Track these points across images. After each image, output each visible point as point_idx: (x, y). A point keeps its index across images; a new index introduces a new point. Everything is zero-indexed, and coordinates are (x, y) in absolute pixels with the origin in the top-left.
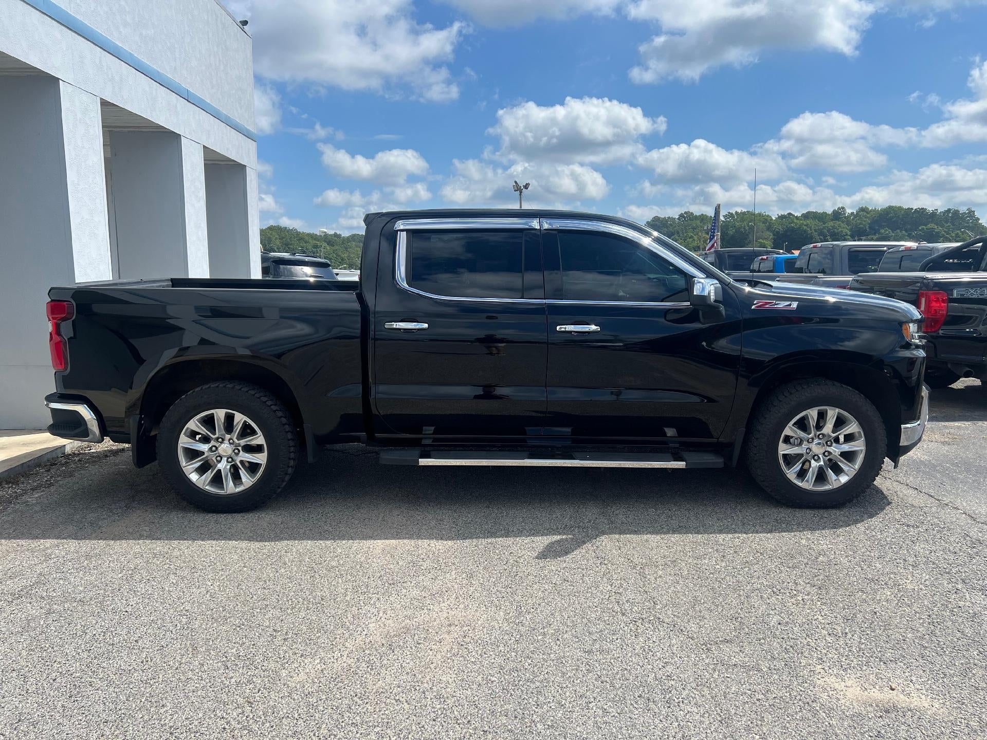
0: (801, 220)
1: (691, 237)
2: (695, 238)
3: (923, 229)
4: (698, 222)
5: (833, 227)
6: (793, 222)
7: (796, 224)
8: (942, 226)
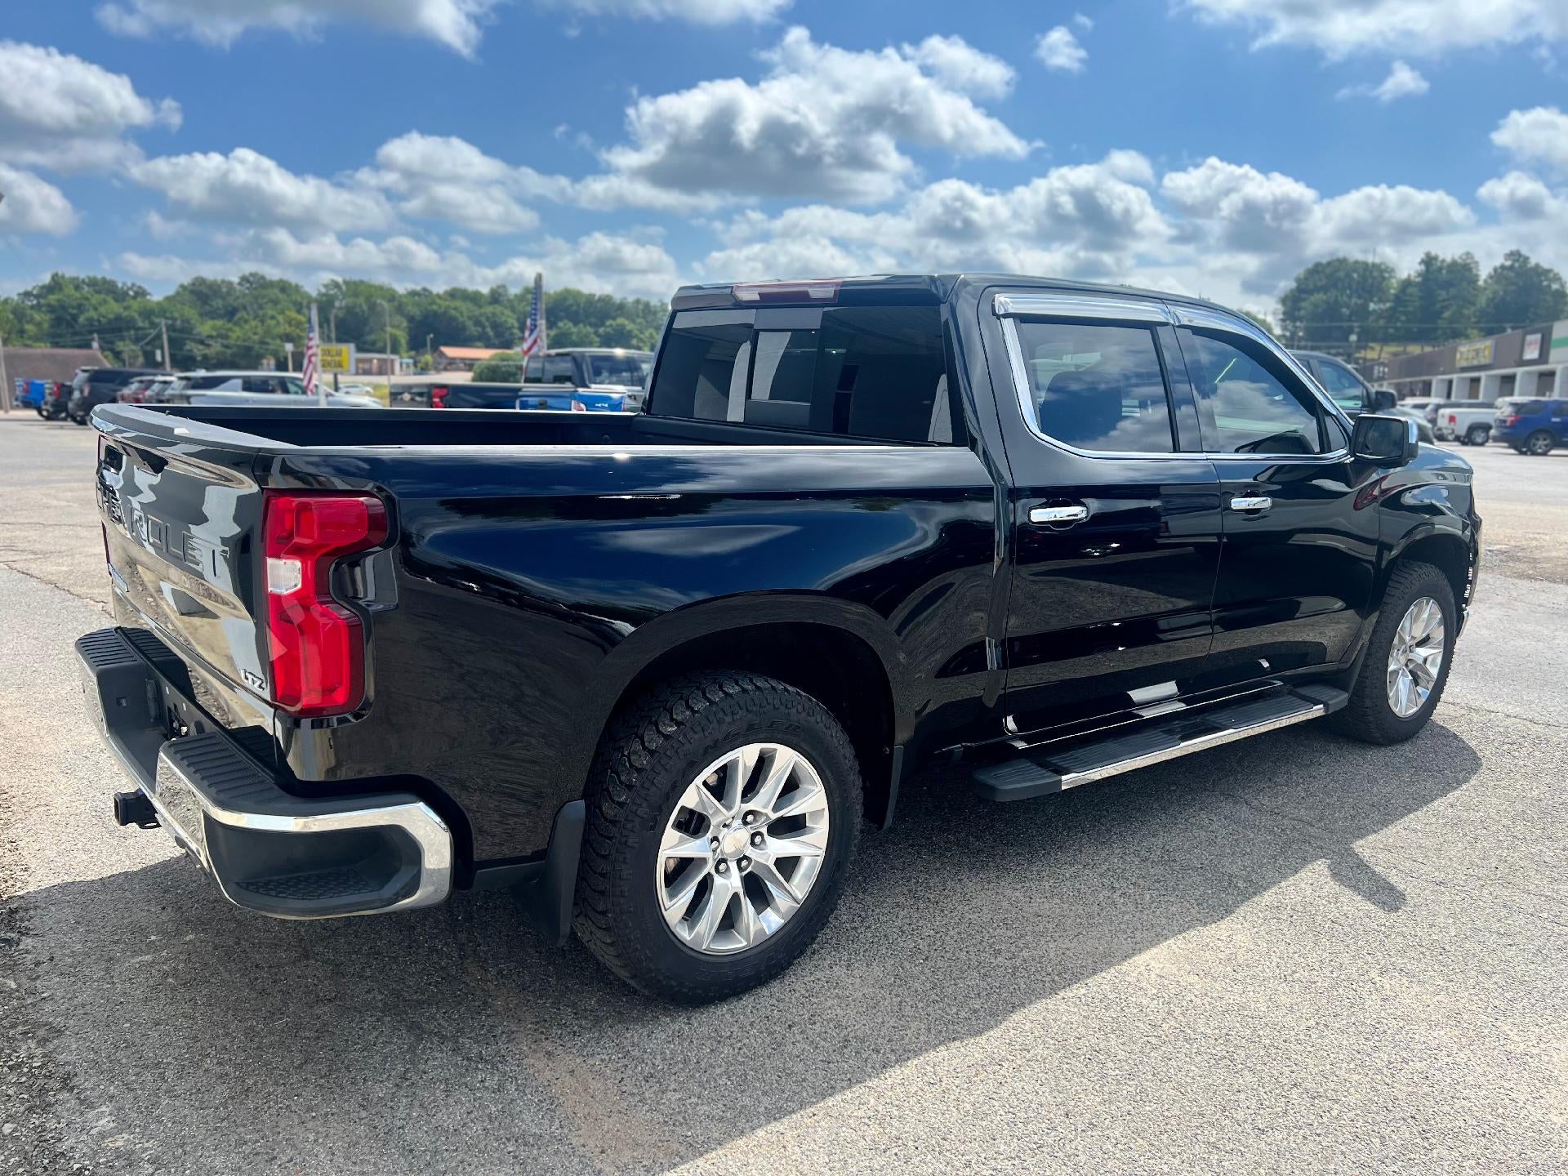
0: (446, 300)
1: (273, 317)
2: (280, 318)
3: (611, 325)
4: (276, 291)
5: (494, 314)
6: (434, 303)
7: (440, 306)
8: (633, 321)
